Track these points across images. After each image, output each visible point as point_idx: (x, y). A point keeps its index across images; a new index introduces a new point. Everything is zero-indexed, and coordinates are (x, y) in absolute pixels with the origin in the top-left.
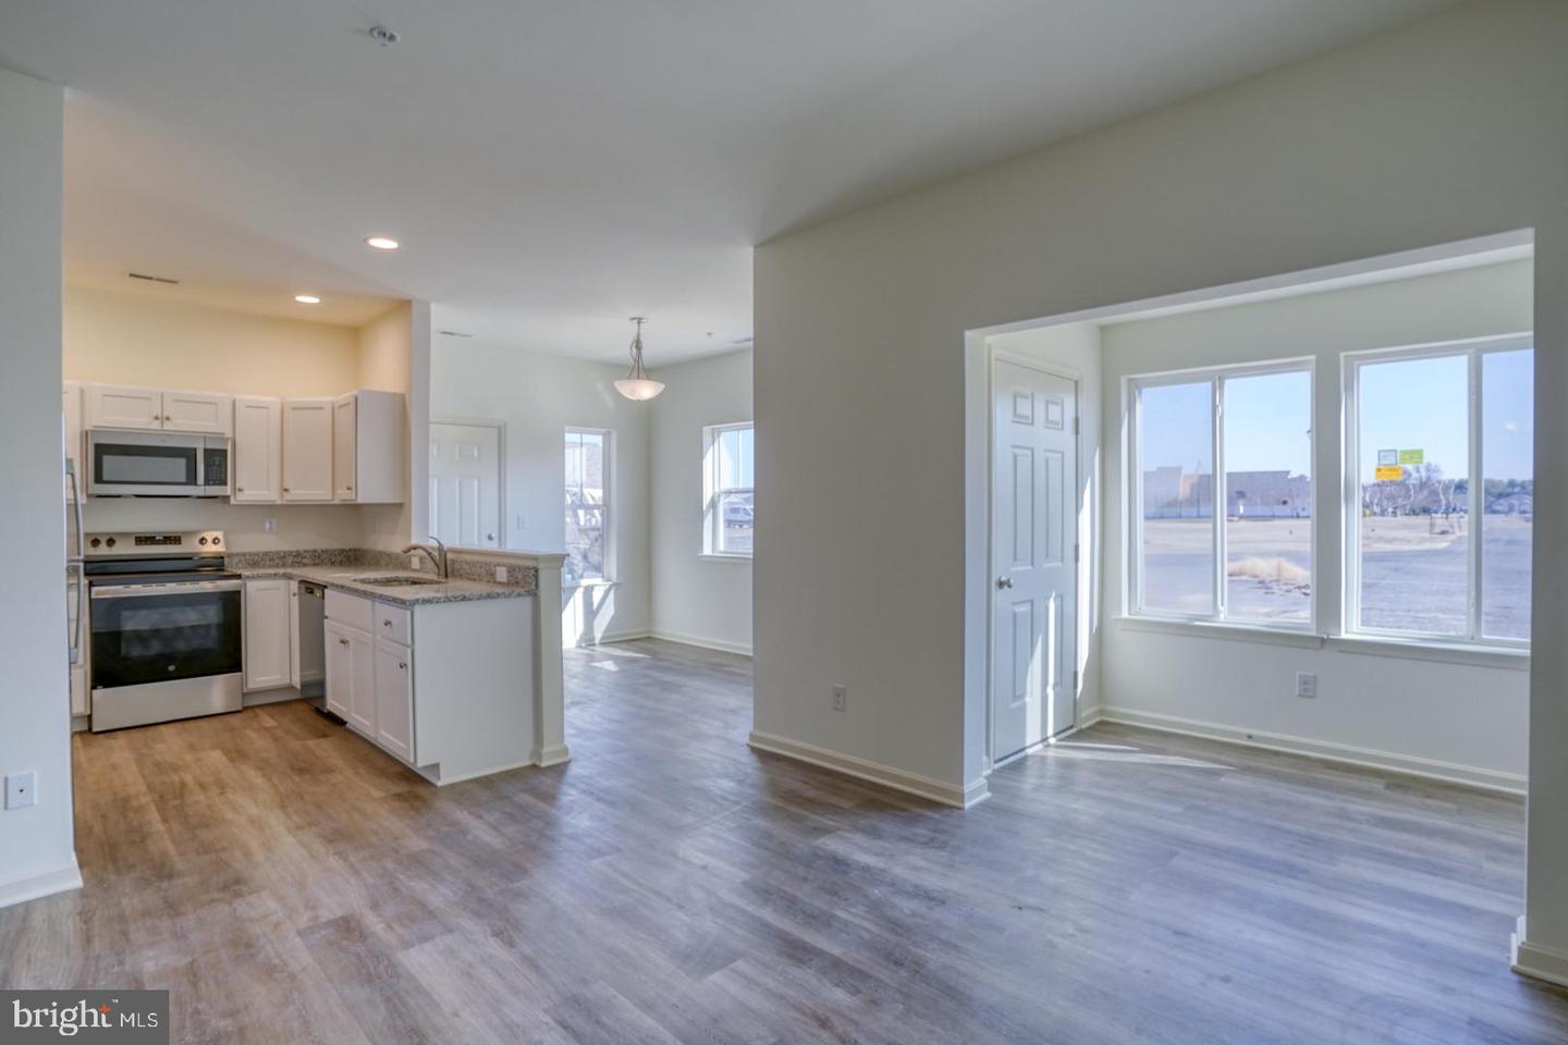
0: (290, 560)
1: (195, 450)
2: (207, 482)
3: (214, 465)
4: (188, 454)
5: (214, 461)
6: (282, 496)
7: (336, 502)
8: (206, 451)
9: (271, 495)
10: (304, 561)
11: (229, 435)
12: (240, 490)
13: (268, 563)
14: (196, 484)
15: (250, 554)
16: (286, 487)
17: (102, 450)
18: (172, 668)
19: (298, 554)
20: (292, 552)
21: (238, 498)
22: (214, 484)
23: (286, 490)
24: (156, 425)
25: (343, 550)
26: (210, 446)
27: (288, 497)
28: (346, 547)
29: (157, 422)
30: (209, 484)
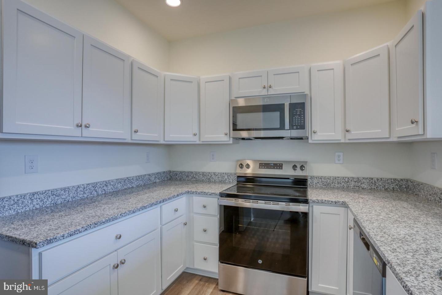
0: (353, 183)
1: (284, 104)
2: (292, 127)
3: (296, 115)
4: (279, 108)
5: (297, 112)
6: (345, 137)
7: (394, 139)
8: (291, 105)
9: (337, 136)
10: (363, 185)
11: (307, 92)
12: (314, 133)
13: (337, 185)
14: (284, 129)
15: (325, 178)
16: (348, 129)
17: (236, 111)
18: (260, 262)
19: (358, 180)
20: (353, 178)
21: (313, 139)
22: (297, 129)
23: (347, 131)
24: (264, 92)
25: (395, 180)
26: (294, 101)
27: (349, 136)
28: (399, 177)
29: (265, 90)
30: (293, 129)
